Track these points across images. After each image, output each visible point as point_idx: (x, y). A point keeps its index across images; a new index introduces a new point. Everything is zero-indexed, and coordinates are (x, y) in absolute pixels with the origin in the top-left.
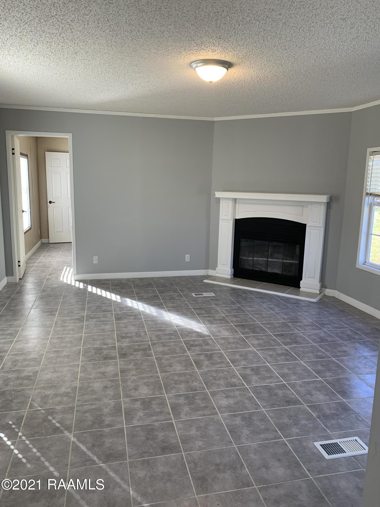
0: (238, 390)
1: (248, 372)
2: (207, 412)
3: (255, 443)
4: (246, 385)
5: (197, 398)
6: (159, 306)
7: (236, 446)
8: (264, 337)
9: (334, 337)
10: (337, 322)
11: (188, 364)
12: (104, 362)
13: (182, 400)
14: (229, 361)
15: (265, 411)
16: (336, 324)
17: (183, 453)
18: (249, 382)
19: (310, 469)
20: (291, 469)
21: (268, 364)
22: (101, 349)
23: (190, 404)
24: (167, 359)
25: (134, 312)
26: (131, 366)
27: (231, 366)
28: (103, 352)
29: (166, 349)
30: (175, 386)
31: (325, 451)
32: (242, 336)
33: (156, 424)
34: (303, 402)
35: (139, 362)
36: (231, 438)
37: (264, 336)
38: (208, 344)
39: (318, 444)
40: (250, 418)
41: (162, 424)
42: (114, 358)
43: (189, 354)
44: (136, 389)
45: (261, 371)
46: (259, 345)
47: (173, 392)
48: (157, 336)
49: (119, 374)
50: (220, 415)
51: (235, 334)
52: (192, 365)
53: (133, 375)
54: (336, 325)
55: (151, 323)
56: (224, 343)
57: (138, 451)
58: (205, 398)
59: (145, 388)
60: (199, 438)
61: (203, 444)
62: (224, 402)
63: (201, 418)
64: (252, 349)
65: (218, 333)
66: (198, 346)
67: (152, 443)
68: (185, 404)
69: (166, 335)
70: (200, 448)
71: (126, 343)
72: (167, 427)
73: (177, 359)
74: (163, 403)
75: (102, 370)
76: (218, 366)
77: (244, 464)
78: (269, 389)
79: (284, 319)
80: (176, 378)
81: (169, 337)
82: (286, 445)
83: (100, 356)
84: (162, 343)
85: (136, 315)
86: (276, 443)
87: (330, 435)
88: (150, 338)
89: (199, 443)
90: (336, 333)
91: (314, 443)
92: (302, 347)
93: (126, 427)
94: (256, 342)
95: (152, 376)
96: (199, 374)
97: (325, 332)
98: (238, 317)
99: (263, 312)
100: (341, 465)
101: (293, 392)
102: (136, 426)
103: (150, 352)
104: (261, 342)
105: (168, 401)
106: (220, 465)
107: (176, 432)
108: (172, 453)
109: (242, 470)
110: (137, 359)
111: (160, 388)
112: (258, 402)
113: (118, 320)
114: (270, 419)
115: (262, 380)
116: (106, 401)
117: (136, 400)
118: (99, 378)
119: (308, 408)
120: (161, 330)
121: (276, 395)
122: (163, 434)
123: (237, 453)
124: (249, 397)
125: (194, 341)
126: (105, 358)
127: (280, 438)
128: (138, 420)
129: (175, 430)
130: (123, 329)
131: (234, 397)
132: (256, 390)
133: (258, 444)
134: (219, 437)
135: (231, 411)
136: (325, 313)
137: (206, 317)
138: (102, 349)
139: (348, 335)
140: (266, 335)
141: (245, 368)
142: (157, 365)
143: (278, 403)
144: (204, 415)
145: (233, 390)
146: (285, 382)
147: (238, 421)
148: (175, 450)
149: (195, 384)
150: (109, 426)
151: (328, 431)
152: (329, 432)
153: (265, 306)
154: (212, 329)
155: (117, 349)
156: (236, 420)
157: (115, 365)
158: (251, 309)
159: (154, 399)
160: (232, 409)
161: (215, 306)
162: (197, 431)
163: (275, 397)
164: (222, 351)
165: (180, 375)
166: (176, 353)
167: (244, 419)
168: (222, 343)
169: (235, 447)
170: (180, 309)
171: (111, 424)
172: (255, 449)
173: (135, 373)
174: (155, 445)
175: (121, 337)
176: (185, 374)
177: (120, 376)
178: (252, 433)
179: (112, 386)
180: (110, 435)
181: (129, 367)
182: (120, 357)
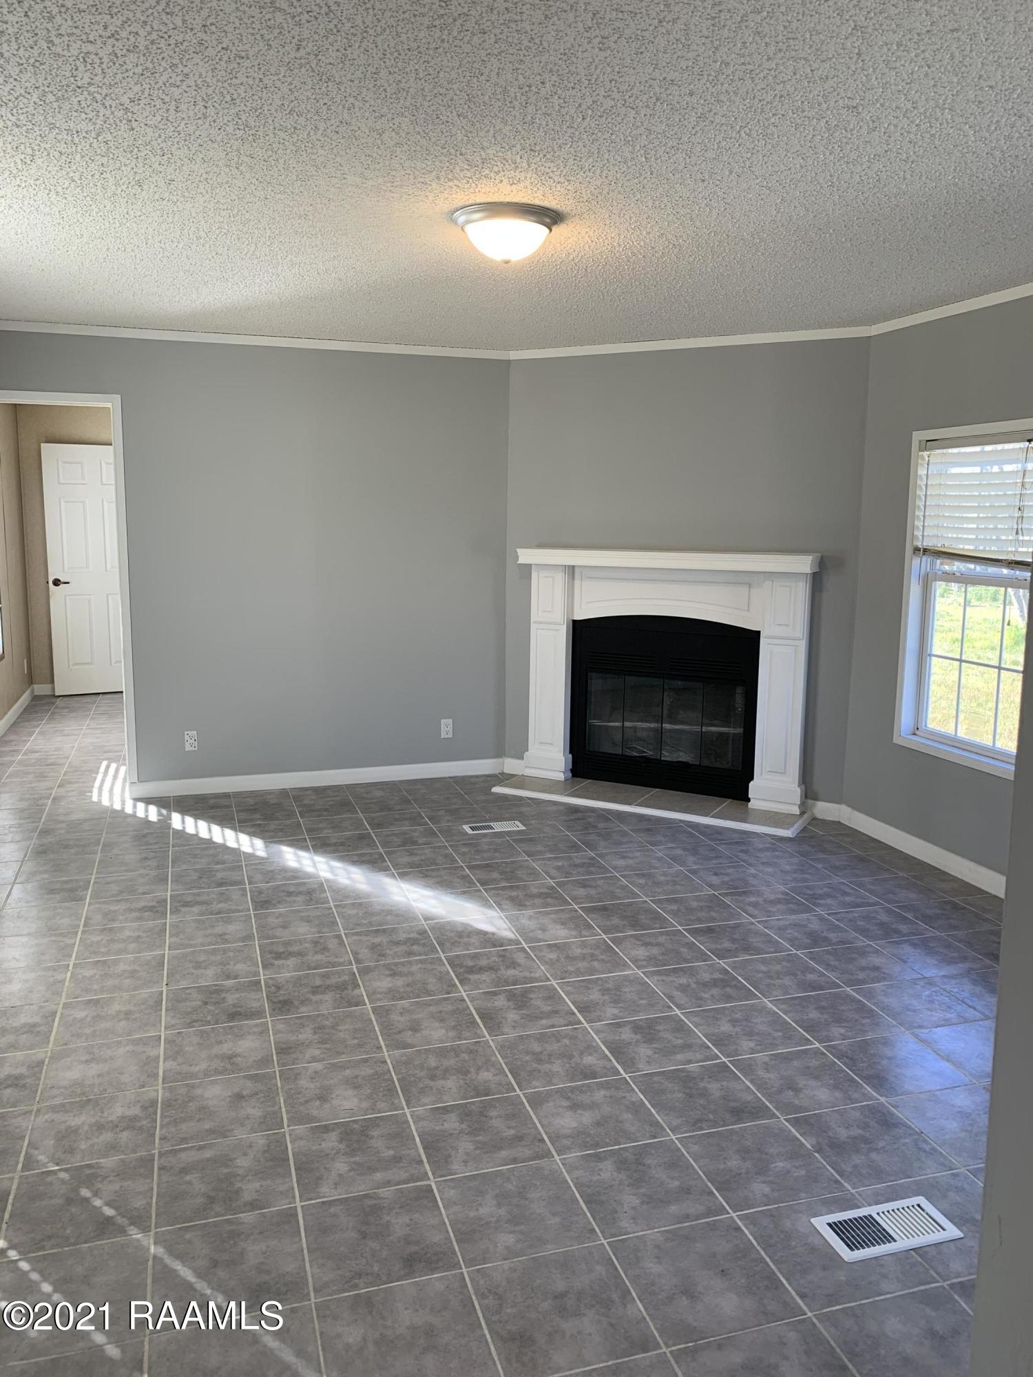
0: (601, 1086)
1: (627, 1035)
2: (523, 1151)
3: (656, 1230)
4: (622, 1071)
5: (493, 1113)
6: (374, 862)
7: (605, 1242)
8: (662, 939)
9: (846, 931)
10: (851, 891)
11: (462, 1022)
12: (231, 1027)
13: (451, 1123)
14: (573, 1008)
15: (676, 1141)
16: (848, 894)
17: (464, 1270)
18: (629, 1064)
19: (807, 1291)
20: (755, 1293)
21: (678, 1012)
22: (218, 990)
23: (473, 1132)
24: (404, 1011)
25: (304, 884)
26: (306, 1035)
27: (580, 1023)
28: (224, 998)
29: (400, 982)
30: (432, 1083)
31: (842, 1239)
32: (604, 936)
33: (386, 1192)
34: (775, 1111)
35: (327, 1023)
36: (591, 1219)
37: (661, 934)
38: (514, 964)
39: (821, 1223)
40: (638, 1162)
41: (401, 1191)
42: (259, 1013)
43: (464, 994)
44: (323, 1098)
45: (660, 1031)
46: (651, 960)
47: (425, 1100)
48: (373, 947)
49: (275, 1058)
50: (557, 1158)
51: (585, 933)
52: (474, 1023)
53: (314, 1059)
54: (848, 899)
55: (354, 912)
56: (558, 960)
57: (339, 1272)
58: (515, 1113)
59: (350, 1092)
60: (505, 1225)
61: (518, 1241)
62: (568, 1122)
63: (508, 1169)
64: (633, 971)
65: (540, 932)
66: (487, 971)
67: (378, 1248)
68: (461, 1132)
69: (398, 943)
70: (510, 1253)
71: (287, 972)
72: (416, 1199)
73: (431, 1008)
74: (400, 1134)
75: (226, 1048)
76: (544, 1022)
77: (629, 1290)
78: (685, 1079)
79: (711, 886)
80: (432, 1062)
81: (404, 948)
82: (738, 1229)
83: (217, 1011)
84: (387, 967)
85: (310, 893)
86: (713, 1226)
87: (853, 1194)
88: (355, 954)
89: (506, 1239)
90: (850, 921)
91: (812, 1220)
92: (764, 961)
93: (302, 1207)
94: (641, 952)
95: (366, 1061)
96: (494, 1048)
97: (821, 919)
98: (590, 886)
99: (656, 868)
100: (884, 1276)
101: (748, 1083)
102: (330, 1201)
103: (356, 992)
104: (655, 951)
105: (413, 1128)
106: (566, 1296)
107: (441, 1213)
108: (433, 1270)
109: (625, 1306)
110: (323, 1015)
111: (391, 1091)
112: (656, 1116)
113: (262, 907)
114: (692, 1162)
115: (664, 1056)
116: (241, 1134)
117: (326, 1129)
118: (216, 1072)
119: (790, 1127)
120: (384, 931)
121: (704, 1094)
122: (405, 1219)
123: (611, 1259)
124: (633, 1103)
125: (475, 956)
126: (233, 1016)
127: (722, 1210)
128: (336, 1184)
129: (438, 1206)
130: (278, 932)
131: (593, 1106)
132: (649, 1085)
133: (665, 1231)
134: (557, 1219)
135: (585, 1146)
136: (819, 866)
137: (504, 888)
138: (222, 991)
139: (882, 925)
140: (667, 933)
141: (619, 1025)
142: (377, 1028)
143: (711, 1116)
144: (515, 1161)
145: (588, 1086)
146: (724, 1059)
147: (607, 1171)
148: (441, 1264)
149: (485, 1075)
150: (253, 1205)
151: (846, 1184)
152: (849, 1188)
153: (660, 854)
154: (523, 921)
155: (264, 988)
156: (601, 1170)
157: (261, 1033)
158: (624, 864)
159: (374, 1123)
160: (588, 1140)
161: (527, 858)
162: (499, 1205)
163: (701, 1102)
164: (554, 983)
165: (442, 1053)
166: (429, 993)
167: (622, 1164)
168: (551, 959)
169: (603, 1244)
170: (432, 870)
171: (260, 1200)
172: (657, 1247)
173: (317, 1052)
174: (385, 1253)
175: (274, 955)
176: (456, 1051)
177: (276, 1062)
178: (647, 1203)
179: (257, 1094)
180: (258, 1231)
181: (300, 1036)
182: (274, 1010)
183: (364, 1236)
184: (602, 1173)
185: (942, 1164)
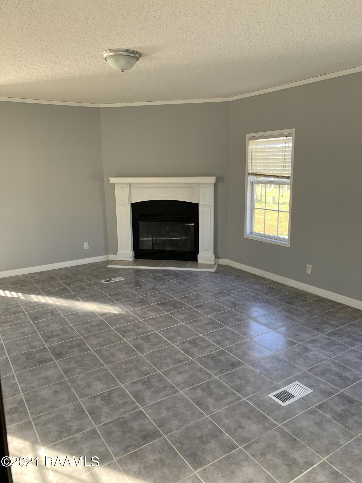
0: (186, 364)
1: (187, 345)
2: (168, 392)
3: (222, 409)
4: (191, 358)
5: (153, 380)
6: (73, 298)
7: (208, 416)
8: (187, 311)
9: (243, 301)
10: (239, 287)
11: (130, 351)
12: (42, 367)
13: (140, 387)
14: (166, 339)
15: (218, 378)
16: (239, 288)
17: (165, 436)
18: (192, 355)
19: (276, 418)
20: (261, 422)
21: (201, 335)
22: (31, 354)
23: (149, 388)
24: (106, 350)
25: (49, 309)
26: (73, 365)
27: (170, 344)
28: (34, 356)
29: (101, 340)
30: (127, 374)
31: (279, 399)
32: (167, 313)
33: (126, 415)
34: (244, 363)
35: (79, 359)
36: (200, 410)
37: (186, 309)
38: (139, 328)
39: (272, 396)
40: (208, 388)
41: (131, 414)
42: (51, 360)
43: (126, 341)
44: (89, 386)
45: (198, 342)
46: (186, 318)
47: (127, 380)
48: (85, 329)
49: (64, 375)
50: (181, 392)
51: (160, 313)
52: (133, 350)
53: (79, 373)
54: (239, 290)
55: (72, 317)
56: (154, 323)
57: (121, 447)
58: (161, 379)
59: (98, 383)
60: (172, 418)
61: (179, 422)
62: (180, 379)
63: (166, 399)
64: (181, 323)
65: (144, 315)
66: (131, 331)
67: (131, 435)
68: (144, 389)
69: (94, 326)
70: (178, 427)
71: (55, 343)
72: (138, 416)
73: (116, 347)
74: (123, 394)
75: (43, 374)
76: (158, 346)
77: (222, 431)
78: (213, 357)
79: (195, 291)
80: (124, 366)
81: (97, 328)
82: (248, 403)
83: (33, 362)
84: (93, 335)
85: (52, 312)
86: (240, 404)
87: (277, 385)
88: (79, 332)
89: (175, 423)
90: (243, 297)
91: (269, 395)
92: (221, 314)
93: (97, 427)
94: (181, 317)
95: (99, 370)
96: (144, 358)
97: (234, 297)
98: (156, 297)
99: (175, 287)
100: (296, 408)
101: (233, 355)
102: (107, 423)
103: (85, 346)
104: (186, 315)
105: (127, 391)
106: (202, 437)
107: (149, 419)
108: (154, 439)
109: (222, 436)
110: (76, 356)
111: (113, 379)
112: (208, 371)
113: (35, 320)
114: (225, 384)
115: (202, 351)
116: (62, 406)
117: (95, 397)
118: (43, 384)
119: (251, 367)
120: (87, 322)
121: (220, 361)
122: (137, 423)
123: (212, 421)
124: (199, 368)
125: (124, 327)
126: (41, 362)
127: (240, 398)
128: (106, 416)
129: (147, 416)
130: (46, 328)
131: (186, 372)
132: (200, 360)
133: (225, 409)
134: (190, 412)
135: (189, 386)
136: (226, 280)
137: (125, 301)
138: (32, 353)
139: (253, 297)
140: (187, 309)
141: (183, 343)
142: (99, 358)
143: (225, 368)
144: (167, 395)
145: (182, 365)
146: (222, 349)
147: (199, 393)
148: (156, 436)
149: (145, 368)
150: (78, 430)
151: (274, 382)
152: (276, 383)
153: (175, 282)
154: (137, 312)
155: (49, 350)
156: (197, 393)
157: (55, 367)
158: (164, 287)
159: (110, 393)
160: (189, 383)
161: (130, 289)
162: (168, 412)
163: (220, 364)
164: (156, 332)
165: (126, 363)
166: (113, 342)
167: (203, 390)
168: (151, 324)
169: (207, 417)
170: (96, 298)
171: (80, 428)
172: (225, 414)
173: (80, 370)
174: (134, 437)
175: (48, 337)
176: (131, 361)
177: (65, 377)
178: (217, 401)
179: (62, 390)
180: (84, 439)
181: (71, 365)
182: (56, 357)
183: (125, 432)
184: (198, 394)
185: (299, 370)
